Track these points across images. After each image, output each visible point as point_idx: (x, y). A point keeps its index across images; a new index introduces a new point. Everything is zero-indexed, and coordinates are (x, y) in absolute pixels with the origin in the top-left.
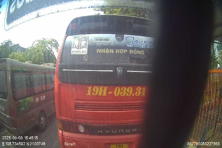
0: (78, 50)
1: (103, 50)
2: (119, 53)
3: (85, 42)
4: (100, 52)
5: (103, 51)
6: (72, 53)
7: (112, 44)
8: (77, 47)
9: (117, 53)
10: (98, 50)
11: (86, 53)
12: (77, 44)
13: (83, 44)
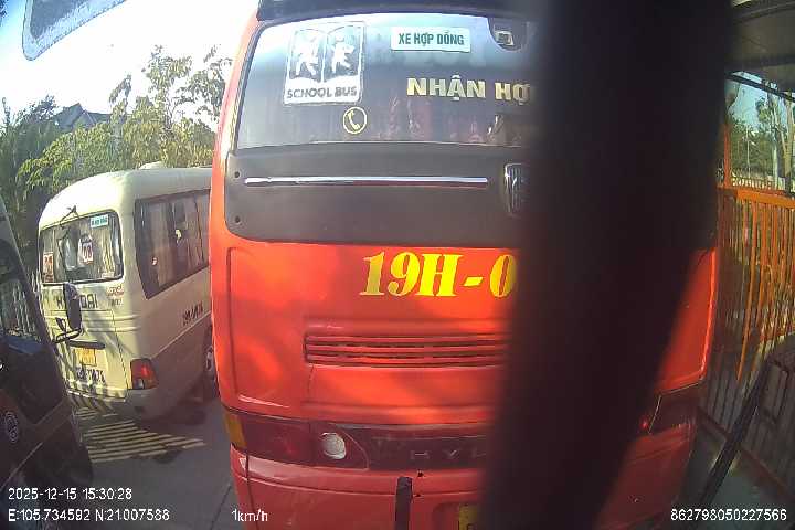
0: (317, 85)
1: (438, 83)
2: (508, 98)
3: (352, 48)
4: (422, 92)
5: (438, 87)
6: (287, 101)
7: (478, 59)
8: (314, 73)
9: (499, 97)
10: (412, 83)
11: (355, 99)
12: (310, 59)
13: (339, 58)
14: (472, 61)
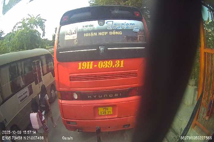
1: (89, 34)
3: (75, 29)
8: (69, 34)
9: (99, 35)
10: (85, 34)
11: (76, 38)
12: (69, 32)
13: (73, 31)
14: (95, 29)
